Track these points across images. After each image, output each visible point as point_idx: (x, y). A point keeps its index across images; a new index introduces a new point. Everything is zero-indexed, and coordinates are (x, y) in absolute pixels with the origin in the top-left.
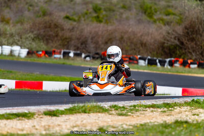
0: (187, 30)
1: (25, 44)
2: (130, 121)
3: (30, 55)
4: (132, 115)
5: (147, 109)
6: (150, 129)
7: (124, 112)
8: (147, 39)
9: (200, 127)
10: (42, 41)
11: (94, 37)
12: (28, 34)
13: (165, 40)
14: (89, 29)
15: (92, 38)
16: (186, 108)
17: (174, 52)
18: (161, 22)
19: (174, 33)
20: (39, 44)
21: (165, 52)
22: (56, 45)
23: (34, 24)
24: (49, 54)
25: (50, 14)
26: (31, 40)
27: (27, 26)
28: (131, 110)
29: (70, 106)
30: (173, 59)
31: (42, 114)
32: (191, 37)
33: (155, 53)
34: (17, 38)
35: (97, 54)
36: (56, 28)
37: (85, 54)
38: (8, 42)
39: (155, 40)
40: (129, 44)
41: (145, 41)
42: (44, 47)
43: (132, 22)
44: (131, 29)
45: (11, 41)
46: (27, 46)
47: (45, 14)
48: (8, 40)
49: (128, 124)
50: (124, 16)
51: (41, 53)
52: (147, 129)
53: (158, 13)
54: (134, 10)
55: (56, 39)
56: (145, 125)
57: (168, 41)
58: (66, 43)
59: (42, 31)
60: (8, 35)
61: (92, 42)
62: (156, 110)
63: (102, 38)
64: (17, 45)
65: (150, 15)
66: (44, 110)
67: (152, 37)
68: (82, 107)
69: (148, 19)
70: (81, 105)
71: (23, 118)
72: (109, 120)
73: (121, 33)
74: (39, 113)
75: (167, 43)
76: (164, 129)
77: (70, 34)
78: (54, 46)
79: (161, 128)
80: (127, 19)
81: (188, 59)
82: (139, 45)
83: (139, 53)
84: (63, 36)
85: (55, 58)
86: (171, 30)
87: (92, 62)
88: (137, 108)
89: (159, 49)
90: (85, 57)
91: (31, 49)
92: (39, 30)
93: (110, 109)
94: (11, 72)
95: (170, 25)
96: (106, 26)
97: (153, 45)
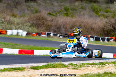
1: (25, 29)
2: (79, 72)
3: (28, 35)
4: (80, 69)
5: (90, 65)
7: (76, 67)
8: (95, 26)
10: (35, 27)
11: (65, 25)
12: (27, 23)
14: (61, 20)
15: (63, 26)
16: (112, 65)
17: (110, 33)
18: (103, 16)
19: (110, 23)
21: (105, 33)
22: (43, 29)
24: (39, 34)
25: (40, 12)
26: (29, 27)
27: (26, 18)
28: (81, 66)
29: (46, 64)
30: (109, 37)
31: (29, 69)
33: (99, 34)
34: (21, 25)
35: (66, 34)
36: (43, 20)
37: (59, 34)
38: (15, 28)
39: (99, 27)
40: (85, 29)
41: (93, 27)
42: (36, 30)
43: (86, 16)
45: (17, 27)
46: (27, 30)
47: (37, 12)
48: (15, 27)
50: (82, 13)
53: (101, 11)
54: (88, 10)
55: (43, 26)
56: (87, 74)
57: (106, 27)
58: (48, 28)
59: (35, 22)
61: (63, 28)
62: (94, 66)
63: (69, 25)
64: (21, 29)
65: (97, 13)
66: (31, 66)
67: (97, 25)
68: (52, 64)
69: (96, 15)
70: (52, 63)
71: (18, 71)
72: (67, 72)
73: (80, 22)
74: (28, 68)
75: (106, 28)
77: (51, 23)
79: (96, 76)
80: (84, 14)
82: (90, 30)
83: (90, 34)
84: (47, 24)
85: (42, 37)
86: (108, 21)
87: (63, 39)
88: (84, 65)
89: (101, 32)
90: (59, 36)
91: (29, 32)
92: (33, 21)
93: (68, 66)
94: (17, 45)
95: (108, 18)
96: (71, 18)
97: (98, 29)
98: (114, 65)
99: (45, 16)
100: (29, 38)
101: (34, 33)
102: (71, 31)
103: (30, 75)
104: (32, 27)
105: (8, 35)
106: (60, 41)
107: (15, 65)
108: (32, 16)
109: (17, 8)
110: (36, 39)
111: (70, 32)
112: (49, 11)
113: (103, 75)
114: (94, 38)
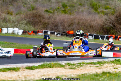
0: (117, 18)
1: (22, 27)
2: (76, 72)
3: (24, 34)
4: (78, 68)
5: (88, 65)
6: (87, 77)
7: (73, 67)
8: (94, 23)
9: (117, 76)
10: (31, 25)
11: (62, 23)
12: (23, 21)
13: (104, 24)
14: (59, 17)
15: (61, 23)
16: (111, 64)
17: (109, 31)
18: (102, 13)
19: (110, 20)
20: (30, 26)
21: (104, 31)
22: (39, 27)
23: (27, 15)
24: (35, 32)
25: (37, 9)
26: (25, 25)
27: (22, 16)
28: (78, 66)
29: (42, 63)
30: (109, 35)
31: (25, 69)
32: (120, 22)
33: (98, 32)
34: (17, 23)
35: (64, 32)
36: (40, 17)
37: (57, 32)
38: (11, 26)
39: (98, 24)
40: (83, 26)
41: (92, 25)
42: (33, 29)
43: (85, 13)
44: (84, 18)
45: (13, 25)
46: (23, 28)
47: (33, 9)
48: (11, 25)
49: (75, 74)
50: (80, 10)
51: (31, 32)
52: (85, 77)
53: (101, 8)
54: (87, 6)
55: (40, 23)
56: (84, 74)
57: (106, 24)
58: (45, 26)
59: (31, 19)
60: (11, 22)
61: (61, 25)
62: (93, 65)
63: (67, 23)
64: (17, 27)
65: (96, 9)
66: (26, 66)
67: (96, 22)
68: (49, 64)
69: (95, 11)
71: (13, 71)
72: (64, 72)
73: (78, 20)
74: (23, 68)
75: (106, 26)
76: (95, 77)
77: (48, 21)
78: (38, 28)
79: (93, 76)
80: (82, 11)
81: (118, 35)
82: (89, 27)
83: (89, 32)
84: (44, 22)
85: (39, 35)
86: (108, 18)
87: (61, 37)
88: (82, 64)
89: (101, 29)
90: (57, 35)
91: (25, 30)
92: (29, 18)
93: (65, 65)
94: (13, 43)
95: (107, 15)
96: (69, 16)
97: (97, 27)
98: (113, 64)
99: (42, 13)
100: (26, 37)
101: (30, 31)
102: (69, 28)
103: (25, 76)
104: (28, 25)
105: (3, 33)
106: (57, 40)
107: (10, 65)
108: (29, 14)
109: (13, 6)
110: (32, 38)
111: (68, 30)
112: (46, 8)
113: (101, 75)
114: (93, 36)
